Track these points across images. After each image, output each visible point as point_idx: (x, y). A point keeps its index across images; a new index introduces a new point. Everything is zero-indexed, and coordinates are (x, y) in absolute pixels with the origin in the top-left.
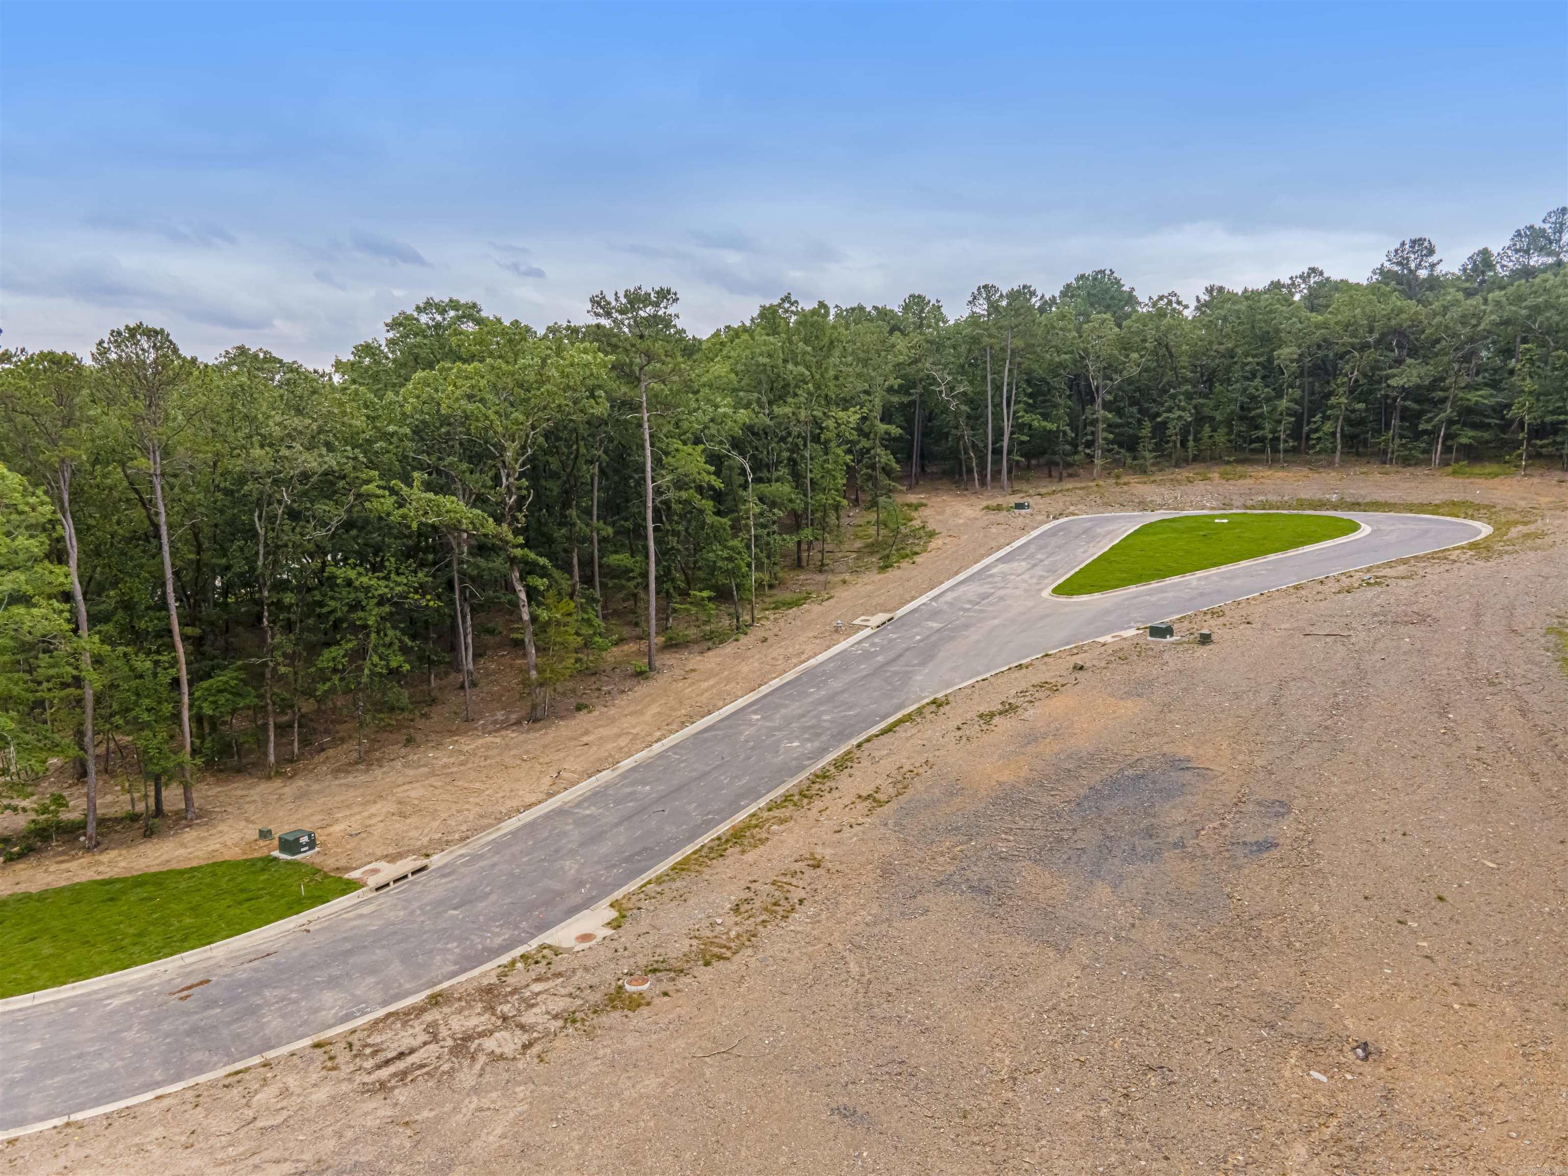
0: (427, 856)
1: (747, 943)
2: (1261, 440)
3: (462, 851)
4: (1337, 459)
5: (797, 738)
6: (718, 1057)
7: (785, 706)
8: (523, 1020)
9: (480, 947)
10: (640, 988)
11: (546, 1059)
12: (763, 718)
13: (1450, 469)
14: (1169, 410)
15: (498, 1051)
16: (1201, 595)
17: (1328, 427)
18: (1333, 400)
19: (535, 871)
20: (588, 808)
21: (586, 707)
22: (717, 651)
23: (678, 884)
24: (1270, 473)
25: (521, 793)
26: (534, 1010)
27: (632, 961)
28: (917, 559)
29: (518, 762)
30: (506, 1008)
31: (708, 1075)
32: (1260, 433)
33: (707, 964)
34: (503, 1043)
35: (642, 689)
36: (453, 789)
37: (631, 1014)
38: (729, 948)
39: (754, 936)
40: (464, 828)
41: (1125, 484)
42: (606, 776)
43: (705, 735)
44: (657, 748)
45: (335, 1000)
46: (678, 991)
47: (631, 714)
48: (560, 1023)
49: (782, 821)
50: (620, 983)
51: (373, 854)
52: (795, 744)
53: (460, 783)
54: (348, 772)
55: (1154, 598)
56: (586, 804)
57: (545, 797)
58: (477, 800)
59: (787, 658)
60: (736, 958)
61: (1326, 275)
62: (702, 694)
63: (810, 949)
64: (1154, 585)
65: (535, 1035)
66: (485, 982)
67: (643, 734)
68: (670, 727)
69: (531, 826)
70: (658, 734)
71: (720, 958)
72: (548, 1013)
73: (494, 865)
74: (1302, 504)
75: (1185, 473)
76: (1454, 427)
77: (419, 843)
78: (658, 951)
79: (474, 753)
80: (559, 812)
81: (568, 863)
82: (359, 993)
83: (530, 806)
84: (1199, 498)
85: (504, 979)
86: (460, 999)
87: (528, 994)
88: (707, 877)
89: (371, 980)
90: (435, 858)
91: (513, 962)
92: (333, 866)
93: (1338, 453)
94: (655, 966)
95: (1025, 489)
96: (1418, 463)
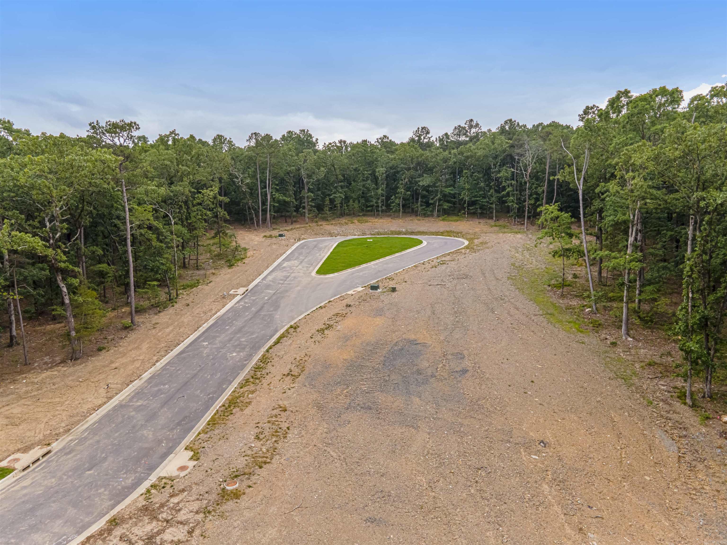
0: (49, 444)
1: (274, 453)
2: (372, 206)
3: (70, 438)
4: (401, 215)
5: (234, 351)
6: (297, 510)
7: (218, 337)
8: (179, 519)
9: (120, 487)
10: (235, 487)
11: (207, 535)
12: (209, 344)
13: (440, 218)
14: (335, 193)
15: (176, 539)
16: (379, 271)
17: (397, 201)
18: (399, 190)
19: (127, 440)
20: (137, 401)
21: (104, 348)
22: (165, 312)
23: (216, 432)
24: (376, 220)
25: (90, 400)
26: (182, 512)
27: (220, 474)
28: (244, 261)
29: (78, 383)
30: (164, 515)
31: (298, 521)
32: (372, 203)
33: (261, 467)
34: (175, 534)
35: (132, 336)
36: (42, 404)
37: (238, 501)
38: (267, 457)
39: (276, 449)
40: (63, 425)
41: (321, 225)
42: (137, 384)
43: (182, 355)
44: (159, 365)
45: (43, 538)
46: (255, 484)
47: (133, 349)
48: (202, 515)
49: (253, 392)
50: (222, 486)
51: (8, 450)
52: (234, 354)
53: (44, 400)
55: (361, 274)
56: (135, 400)
57: (106, 400)
58: (63, 408)
59: (205, 313)
60: (273, 461)
61: (390, 139)
62: (169, 335)
63: (307, 449)
64: (357, 268)
65: (191, 525)
66: (140, 505)
67: (146, 359)
68: (160, 354)
69: (107, 415)
70: (155, 358)
71: (265, 463)
72: (192, 512)
73: (98, 442)
74: (393, 233)
75: (343, 220)
76: (441, 202)
77: (37, 438)
78: (231, 466)
79: (43, 382)
80: (121, 406)
81: (145, 432)
82: (56, 530)
83: (100, 406)
84: (352, 231)
85: (150, 501)
86: (130, 518)
87: (172, 505)
88: (231, 425)
89: (60, 522)
90: (54, 445)
91: (148, 491)
93: (401, 212)
94: (235, 474)
95: (278, 227)
96: (428, 216)
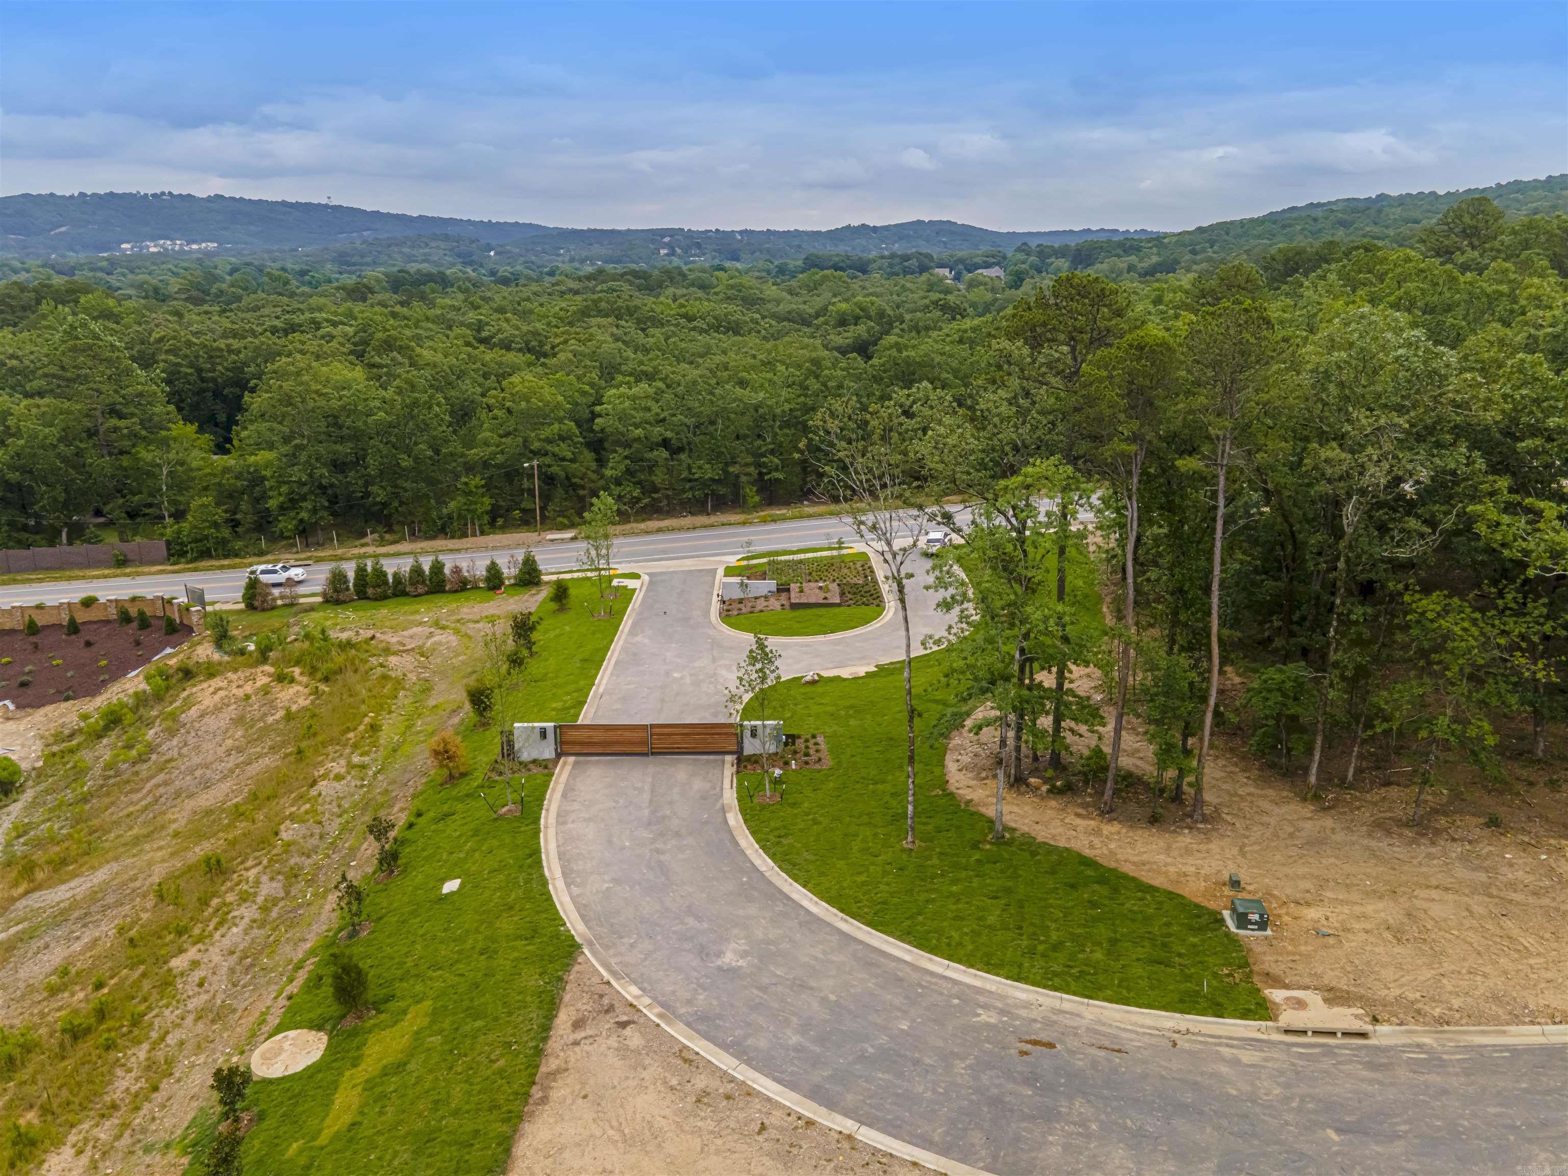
0: (1379, 1020)
19: (1488, 1139)
36: (1493, 930)
51: (1320, 977)
53: (1509, 925)
54: (1389, 833)
58: (1510, 966)
73: (1444, 1092)
77: (1383, 993)
90: (1383, 1029)
92: (1266, 967)
